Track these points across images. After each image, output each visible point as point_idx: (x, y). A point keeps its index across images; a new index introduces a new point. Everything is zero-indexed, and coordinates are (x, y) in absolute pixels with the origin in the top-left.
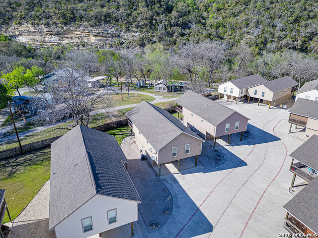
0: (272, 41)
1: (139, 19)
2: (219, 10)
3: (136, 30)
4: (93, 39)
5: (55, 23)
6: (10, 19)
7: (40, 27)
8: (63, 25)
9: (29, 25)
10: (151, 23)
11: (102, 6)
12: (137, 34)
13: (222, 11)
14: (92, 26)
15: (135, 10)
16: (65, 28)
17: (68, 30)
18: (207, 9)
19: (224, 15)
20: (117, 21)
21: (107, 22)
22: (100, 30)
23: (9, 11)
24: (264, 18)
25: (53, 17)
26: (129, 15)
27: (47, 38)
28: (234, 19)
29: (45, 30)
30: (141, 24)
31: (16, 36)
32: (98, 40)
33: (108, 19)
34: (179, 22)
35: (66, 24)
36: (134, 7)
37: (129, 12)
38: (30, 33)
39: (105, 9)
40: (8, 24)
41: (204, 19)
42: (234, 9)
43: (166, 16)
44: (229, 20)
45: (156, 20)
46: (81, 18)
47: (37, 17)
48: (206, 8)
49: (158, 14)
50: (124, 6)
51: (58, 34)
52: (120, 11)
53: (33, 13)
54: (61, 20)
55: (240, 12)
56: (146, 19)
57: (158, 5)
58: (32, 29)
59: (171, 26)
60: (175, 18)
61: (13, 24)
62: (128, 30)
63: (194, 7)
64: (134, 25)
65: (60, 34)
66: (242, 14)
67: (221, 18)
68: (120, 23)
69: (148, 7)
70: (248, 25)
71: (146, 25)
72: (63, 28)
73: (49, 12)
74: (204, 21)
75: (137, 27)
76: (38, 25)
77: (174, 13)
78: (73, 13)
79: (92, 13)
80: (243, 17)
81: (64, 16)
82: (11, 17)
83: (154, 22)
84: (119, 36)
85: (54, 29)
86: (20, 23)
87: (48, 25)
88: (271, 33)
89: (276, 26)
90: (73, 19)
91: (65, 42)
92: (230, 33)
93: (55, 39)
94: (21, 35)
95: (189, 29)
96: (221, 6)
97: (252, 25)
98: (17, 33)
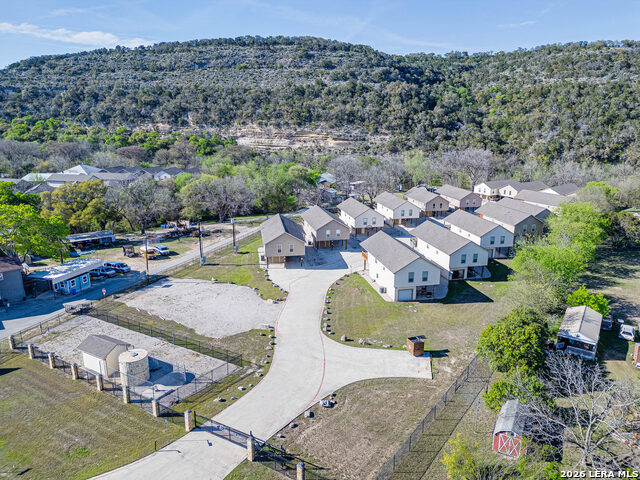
0: (570, 148)
1: (391, 118)
2: (504, 103)
3: (387, 132)
4: (331, 143)
5: (287, 124)
6: (231, 118)
7: (268, 128)
8: (297, 126)
9: (255, 126)
10: (406, 122)
11: (344, 103)
12: (387, 137)
13: (508, 104)
14: (332, 127)
15: (387, 106)
16: (299, 130)
17: (302, 131)
18: (486, 101)
19: (511, 110)
20: (363, 120)
21: (350, 122)
22: (342, 132)
23: (232, 109)
24: (564, 117)
25: (285, 116)
26: (378, 113)
27: (275, 141)
28: (524, 117)
29: (274, 131)
30: (393, 124)
31: (237, 138)
32: (338, 144)
33: (351, 118)
34: (444, 121)
35: (300, 125)
36: (385, 103)
37: (377, 109)
38: (254, 134)
39: (348, 106)
40: (229, 124)
41: (481, 115)
42: (527, 101)
43: (427, 113)
44: (516, 118)
45: (413, 119)
46: (319, 117)
47: (266, 115)
48: (486, 99)
49: (416, 111)
50: (372, 101)
51: (289, 137)
52: (367, 108)
53: (259, 111)
54: (295, 120)
55: (534, 107)
56: (400, 118)
57: (416, 99)
58: (258, 130)
59: (433, 127)
60: (439, 116)
61: (235, 124)
62: (376, 132)
63: (468, 98)
64: (384, 126)
65: (292, 136)
66: (537, 110)
67: (505, 115)
68: (366, 123)
69: (402, 102)
70: (541, 126)
71: (399, 126)
72: (295, 130)
73: (280, 110)
74: (480, 119)
75: (388, 128)
76: (266, 125)
77: (438, 110)
78: (309, 112)
79: (332, 112)
80: (536, 113)
81: (299, 115)
82: (233, 116)
83: (410, 121)
84: (364, 140)
85: (285, 131)
86: (244, 123)
87: (278, 126)
88: (569, 137)
89: (579, 128)
90: (309, 119)
91: (297, 145)
92: (516, 136)
93: (285, 142)
94: (243, 136)
95: (457, 130)
96: (508, 98)
97: (547, 125)
98: (239, 134)
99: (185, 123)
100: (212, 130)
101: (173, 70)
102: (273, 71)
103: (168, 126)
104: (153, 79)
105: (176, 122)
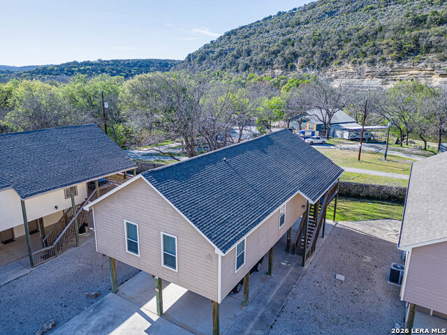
4: (437, 81)
5: (384, 60)
6: (332, 59)
7: (362, 66)
8: (395, 62)
9: (349, 66)
14: (444, 60)
16: (396, 66)
17: (400, 68)
25: (384, 51)
27: (366, 82)
29: (367, 69)
31: (331, 80)
35: (399, 60)
38: (347, 74)
40: (327, 65)
47: (363, 53)
51: (383, 75)
54: (393, 55)
58: (351, 70)
61: (333, 66)
65: (386, 75)
72: (392, 66)
73: (380, 45)
76: (360, 63)
78: (416, 42)
81: (400, 48)
82: (333, 57)
85: (379, 68)
86: (340, 63)
87: (373, 62)
90: (414, 52)
91: (391, 85)
93: (376, 82)
94: (336, 78)
98: (333, 75)
99: (293, 68)
100: (313, 73)
101: (308, 23)
102: (400, 6)
103: (281, 71)
104: (289, 33)
105: (286, 67)
